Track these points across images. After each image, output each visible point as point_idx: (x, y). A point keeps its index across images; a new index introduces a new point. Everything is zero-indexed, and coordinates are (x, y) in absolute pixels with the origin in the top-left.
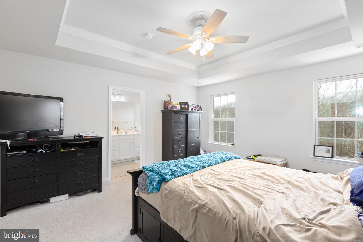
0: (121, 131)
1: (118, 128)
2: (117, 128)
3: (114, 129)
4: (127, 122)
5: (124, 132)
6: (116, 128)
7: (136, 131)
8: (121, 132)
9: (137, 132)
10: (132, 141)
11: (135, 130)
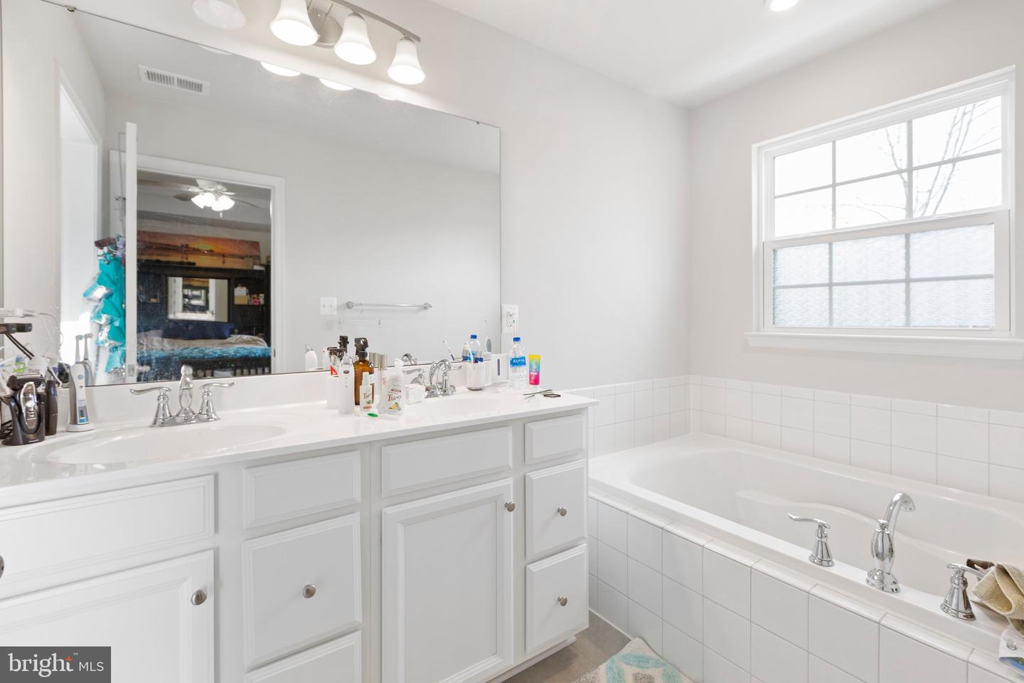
0: (388, 373)
1: (362, 347)
2: (351, 349)
3: (327, 360)
4: (426, 307)
5: (415, 381)
6: (344, 341)
7: (524, 372)
8: (393, 393)
9: (535, 381)
10: (506, 487)
11: (517, 362)
